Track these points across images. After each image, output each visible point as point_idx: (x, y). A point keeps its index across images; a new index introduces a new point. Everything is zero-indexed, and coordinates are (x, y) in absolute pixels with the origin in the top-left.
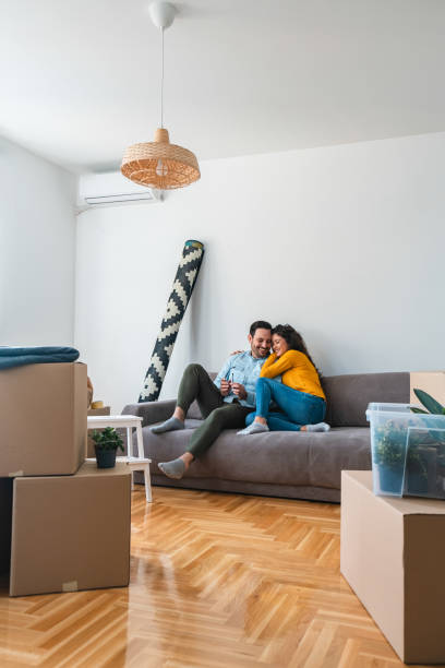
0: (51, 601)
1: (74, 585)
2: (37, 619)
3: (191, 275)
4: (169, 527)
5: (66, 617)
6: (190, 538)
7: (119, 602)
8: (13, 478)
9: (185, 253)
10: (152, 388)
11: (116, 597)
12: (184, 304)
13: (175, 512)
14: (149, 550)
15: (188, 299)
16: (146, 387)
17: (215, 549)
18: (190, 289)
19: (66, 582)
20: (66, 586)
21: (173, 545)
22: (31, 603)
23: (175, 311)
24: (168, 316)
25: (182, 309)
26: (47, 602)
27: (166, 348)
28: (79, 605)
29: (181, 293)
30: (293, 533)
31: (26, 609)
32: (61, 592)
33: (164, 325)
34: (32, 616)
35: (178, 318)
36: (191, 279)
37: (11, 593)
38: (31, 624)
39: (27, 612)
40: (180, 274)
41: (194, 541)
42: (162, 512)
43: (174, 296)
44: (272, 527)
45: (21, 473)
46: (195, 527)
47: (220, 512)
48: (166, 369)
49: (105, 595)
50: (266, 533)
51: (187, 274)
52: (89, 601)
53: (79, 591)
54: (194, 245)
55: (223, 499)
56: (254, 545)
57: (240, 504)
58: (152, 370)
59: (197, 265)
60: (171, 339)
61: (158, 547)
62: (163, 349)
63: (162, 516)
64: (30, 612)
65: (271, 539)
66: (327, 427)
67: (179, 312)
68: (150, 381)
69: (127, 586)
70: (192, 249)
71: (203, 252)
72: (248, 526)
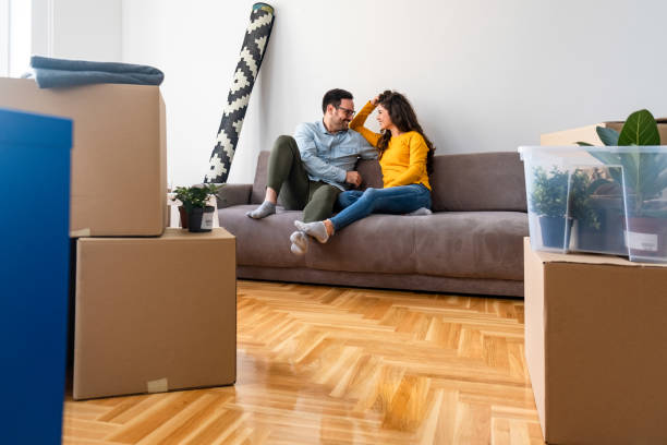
0: (132, 405)
1: (163, 383)
2: (118, 427)
3: (260, 43)
4: (262, 320)
5: (160, 425)
6: (293, 330)
7: (227, 404)
8: (76, 238)
9: (254, 17)
10: (220, 169)
11: (222, 398)
12: (254, 75)
13: (264, 304)
14: (246, 343)
15: (258, 70)
16: (213, 168)
17: (328, 341)
18: (260, 59)
19: (150, 380)
20: (152, 386)
21: (275, 337)
22: (106, 408)
23: (243, 82)
24: (236, 88)
25: (251, 79)
26: (128, 407)
27: (234, 124)
28: (174, 409)
29: (250, 62)
30: (413, 323)
31: (100, 415)
32: (145, 393)
33: (232, 98)
34: (110, 424)
35: (247, 91)
36: (261, 47)
37: (75, 396)
38: (112, 434)
39: (101, 420)
40: (249, 41)
41: (298, 334)
42: (248, 304)
43: (242, 65)
44: (385, 318)
45: (87, 232)
46: (295, 319)
47: (317, 304)
48: (234, 149)
49: (205, 397)
50: (381, 324)
51: (256, 41)
52: (186, 403)
53: (170, 391)
54: (264, 8)
55: (315, 292)
56: (376, 337)
57: (337, 296)
58: (218, 149)
59: (267, 31)
60: (240, 114)
61: (258, 340)
62: (231, 125)
63: (249, 308)
64: (107, 419)
65: (391, 330)
66: (428, 211)
67: (248, 84)
68: (217, 161)
69: (231, 385)
70: (262, 13)
71: (274, 18)
72: (357, 318)
